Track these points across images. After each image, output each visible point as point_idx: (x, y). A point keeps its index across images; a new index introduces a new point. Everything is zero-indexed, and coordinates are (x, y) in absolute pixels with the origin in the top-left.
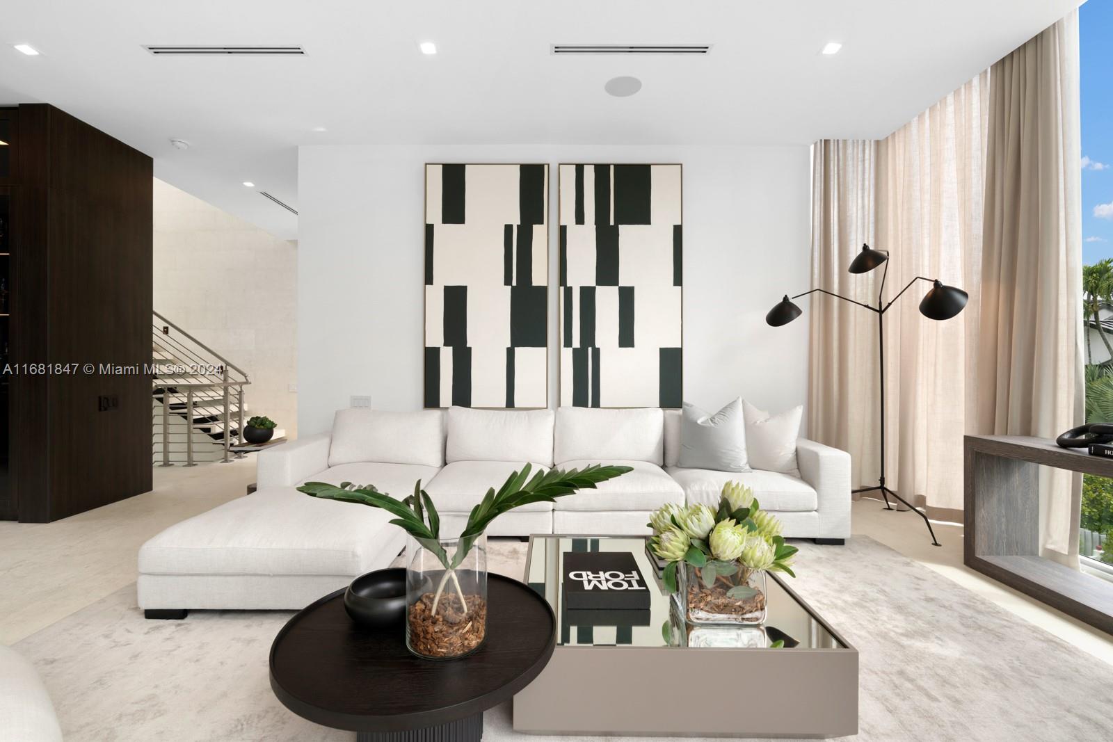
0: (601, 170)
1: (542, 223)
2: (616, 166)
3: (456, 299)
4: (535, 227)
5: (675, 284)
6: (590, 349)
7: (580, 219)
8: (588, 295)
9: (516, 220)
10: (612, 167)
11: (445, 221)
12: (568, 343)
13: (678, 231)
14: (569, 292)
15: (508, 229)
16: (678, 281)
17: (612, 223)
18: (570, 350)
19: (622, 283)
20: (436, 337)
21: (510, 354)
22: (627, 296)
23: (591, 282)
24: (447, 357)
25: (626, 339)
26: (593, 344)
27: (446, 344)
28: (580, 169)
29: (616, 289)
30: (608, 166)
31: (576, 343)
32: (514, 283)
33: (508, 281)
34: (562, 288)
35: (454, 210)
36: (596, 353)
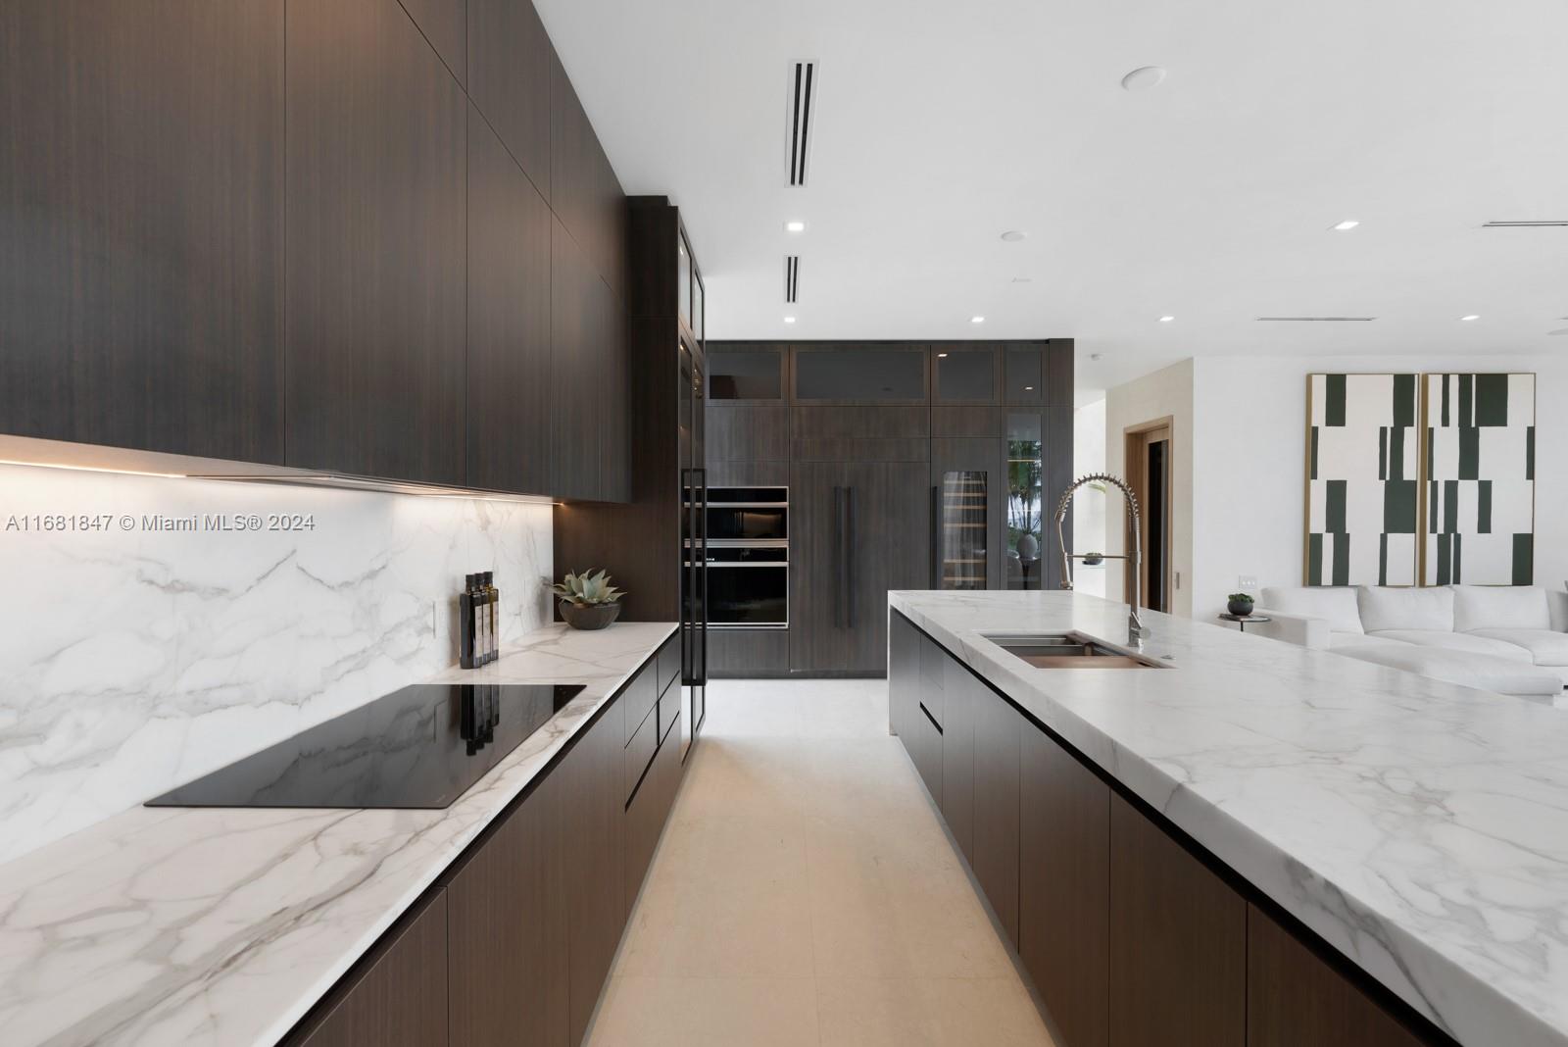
0: (1465, 379)
1: (1412, 425)
2: (1477, 375)
3: (1337, 492)
4: (1406, 429)
5: (1528, 478)
6: (1452, 535)
7: (1445, 422)
8: (1451, 487)
9: (1389, 423)
10: (1474, 376)
11: (1328, 424)
12: (1434, 530)
13: (1531, 432)
14: (1435, 485)
15: (1383, 430)
16: (1531, 475)
17: (1473, 425)
18: (1436, 535)
19: (1481, 478)
20: (1318, 524)
21: (1384, 539)
22: (1485, 489)
23: (1455, 477)
24: (1328, 542)
25: (1484, 526)
26: (1455, 531)
27: (1328, 531)
28: (1446, 378)
29: (1476, 482)
30: (1470, 375)
31: (1441, 529)
32: (1388, 478)
33: (1382, 476)
34: (1429, 483)
35: (1336, 415)
36: (1458, 538)
